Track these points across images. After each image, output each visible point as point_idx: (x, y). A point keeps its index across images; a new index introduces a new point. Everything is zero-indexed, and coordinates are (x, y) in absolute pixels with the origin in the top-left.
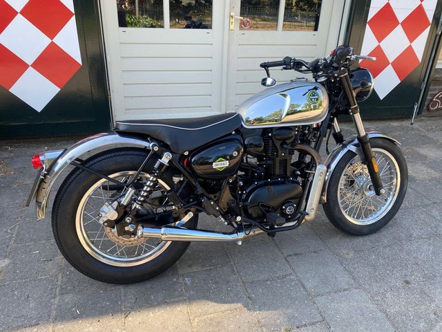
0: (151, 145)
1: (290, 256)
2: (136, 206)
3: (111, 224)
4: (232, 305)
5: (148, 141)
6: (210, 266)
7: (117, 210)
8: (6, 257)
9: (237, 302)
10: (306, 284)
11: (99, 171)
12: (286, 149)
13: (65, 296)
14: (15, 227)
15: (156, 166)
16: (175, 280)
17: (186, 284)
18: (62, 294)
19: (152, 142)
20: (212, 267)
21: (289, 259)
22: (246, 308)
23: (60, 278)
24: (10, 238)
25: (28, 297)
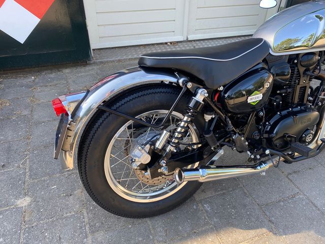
0: (181, 81)
1: (291, 174)
2: (170, 148)
3: (144, 167)
4: (258, 231)
5: (175, 76)
6: (222, 190)
7: (149, 153)
8: (26, 195)
9: (261, 227)
10: (315, 202)
11: (127, 114)
12: (308, 75)
13: (97, 235)
14: (26, 161)
15: (191, 105)
16: (195, 207)
17: (207, 211)
18: (93, 232)
19: (181, 77)
20: (224, 191)
21: (290, 177)
22: (271, 233)
23: (85, 214)
24: (25, 173)
25: (60, 239)
